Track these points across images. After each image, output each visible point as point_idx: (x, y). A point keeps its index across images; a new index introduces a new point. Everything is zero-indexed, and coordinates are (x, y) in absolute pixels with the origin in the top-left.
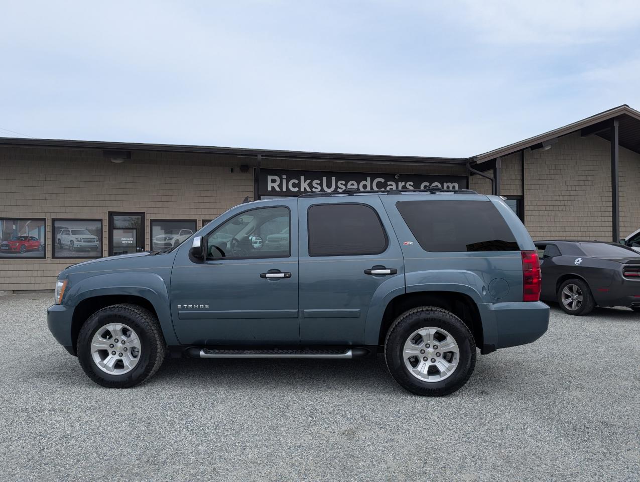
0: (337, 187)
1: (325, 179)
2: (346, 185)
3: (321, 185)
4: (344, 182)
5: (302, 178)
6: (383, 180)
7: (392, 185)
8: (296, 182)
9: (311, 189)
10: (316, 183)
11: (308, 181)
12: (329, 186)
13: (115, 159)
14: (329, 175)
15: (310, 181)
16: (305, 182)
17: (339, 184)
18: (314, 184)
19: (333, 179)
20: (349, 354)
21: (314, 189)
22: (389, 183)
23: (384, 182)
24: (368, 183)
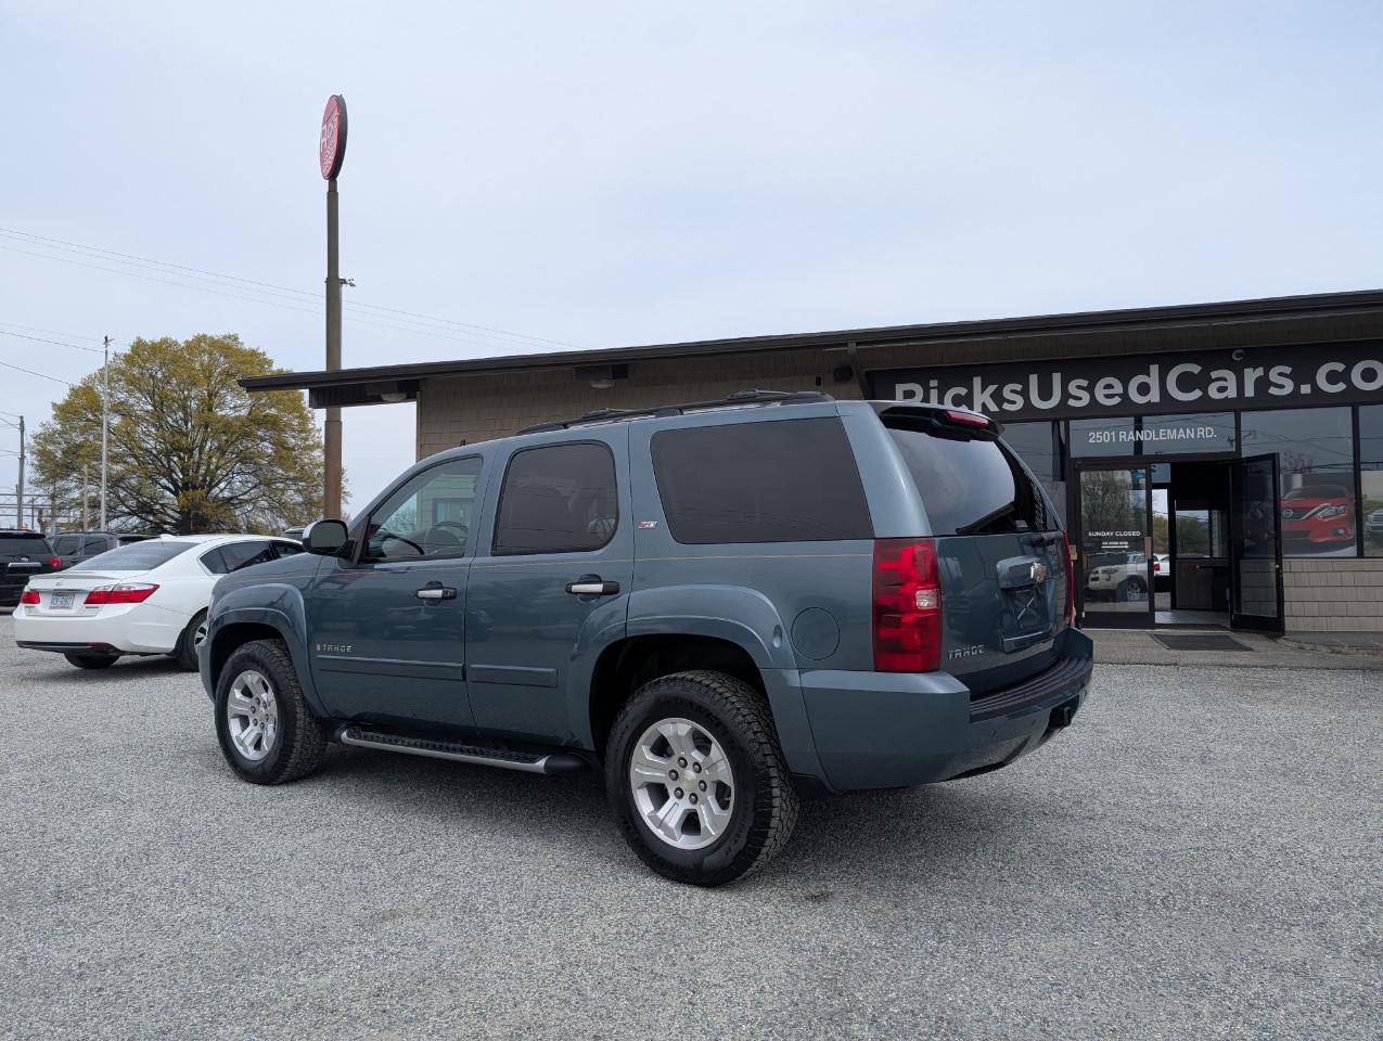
0: (1066, 395)
1: (1033, 379)
2: (1090, 389)
3: (1025, 393)
4: (1084, 383)
5: (977, 382)
6: (1195, 369)
7: (1225, 380)
8: (963, 391)
9: (999, 406)
10: (1013, 391)
11: (992, 388)
12: (1045, 394)
13: (598, 381)
14: (1044, 368)
15: (995, 386)
16: (982, 392)
17: (1072, 388)
18: (1007, 393)
19: (1057, 378)
20: (541, 763)
21: (1006, 406)
22: (1214, 374)
23: (1200, 372)
24: (1153, 380)
